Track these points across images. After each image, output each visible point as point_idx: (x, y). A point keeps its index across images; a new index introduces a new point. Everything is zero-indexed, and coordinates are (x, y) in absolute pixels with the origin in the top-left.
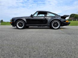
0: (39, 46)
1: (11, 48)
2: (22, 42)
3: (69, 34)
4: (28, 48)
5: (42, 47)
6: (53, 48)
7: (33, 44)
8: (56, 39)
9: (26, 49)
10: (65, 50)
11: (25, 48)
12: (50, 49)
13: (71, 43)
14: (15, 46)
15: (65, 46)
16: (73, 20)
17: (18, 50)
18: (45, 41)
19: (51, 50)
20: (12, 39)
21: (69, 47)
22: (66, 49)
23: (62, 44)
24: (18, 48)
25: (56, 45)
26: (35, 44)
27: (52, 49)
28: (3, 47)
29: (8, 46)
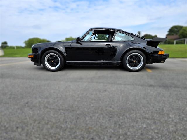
0: (101, 125)
1: (44, 129)
2: (64, 114)
3: (166, 87)
4: (78, 129)
5: (106, 128)
6: (131, 130)
7: (87, 118)
8: (136, 104)
9: (75, 132)
10: (155, 135)
11: (73, 128)
12: (124, 133)
13: (168, 115)
14: (50, 123)
15: (155, 123)
16: (177, 43)
17: (59, 135)
18: (111, 109)
19: (126, 134)
20: (40, 102)
21: (164, 127)
22: (158, 133)
23: (148, 119)
24: (58, 130)
25: (137, 122)
26: (91, 117)
27: (129, 133)
28: (27, 126)
29: (37, 122)
